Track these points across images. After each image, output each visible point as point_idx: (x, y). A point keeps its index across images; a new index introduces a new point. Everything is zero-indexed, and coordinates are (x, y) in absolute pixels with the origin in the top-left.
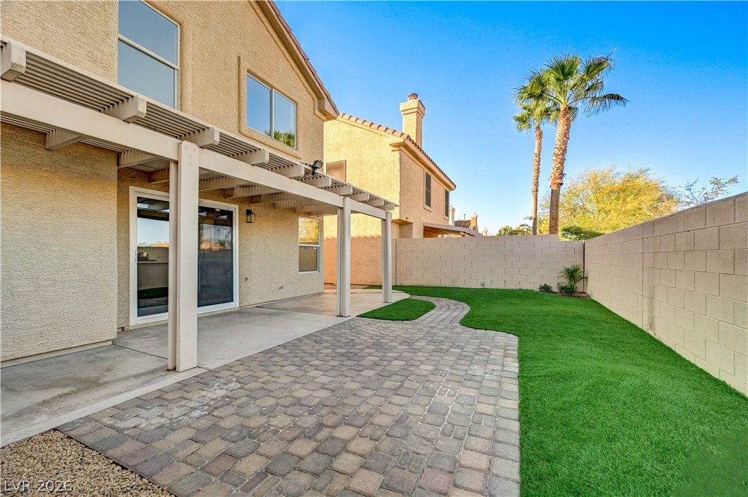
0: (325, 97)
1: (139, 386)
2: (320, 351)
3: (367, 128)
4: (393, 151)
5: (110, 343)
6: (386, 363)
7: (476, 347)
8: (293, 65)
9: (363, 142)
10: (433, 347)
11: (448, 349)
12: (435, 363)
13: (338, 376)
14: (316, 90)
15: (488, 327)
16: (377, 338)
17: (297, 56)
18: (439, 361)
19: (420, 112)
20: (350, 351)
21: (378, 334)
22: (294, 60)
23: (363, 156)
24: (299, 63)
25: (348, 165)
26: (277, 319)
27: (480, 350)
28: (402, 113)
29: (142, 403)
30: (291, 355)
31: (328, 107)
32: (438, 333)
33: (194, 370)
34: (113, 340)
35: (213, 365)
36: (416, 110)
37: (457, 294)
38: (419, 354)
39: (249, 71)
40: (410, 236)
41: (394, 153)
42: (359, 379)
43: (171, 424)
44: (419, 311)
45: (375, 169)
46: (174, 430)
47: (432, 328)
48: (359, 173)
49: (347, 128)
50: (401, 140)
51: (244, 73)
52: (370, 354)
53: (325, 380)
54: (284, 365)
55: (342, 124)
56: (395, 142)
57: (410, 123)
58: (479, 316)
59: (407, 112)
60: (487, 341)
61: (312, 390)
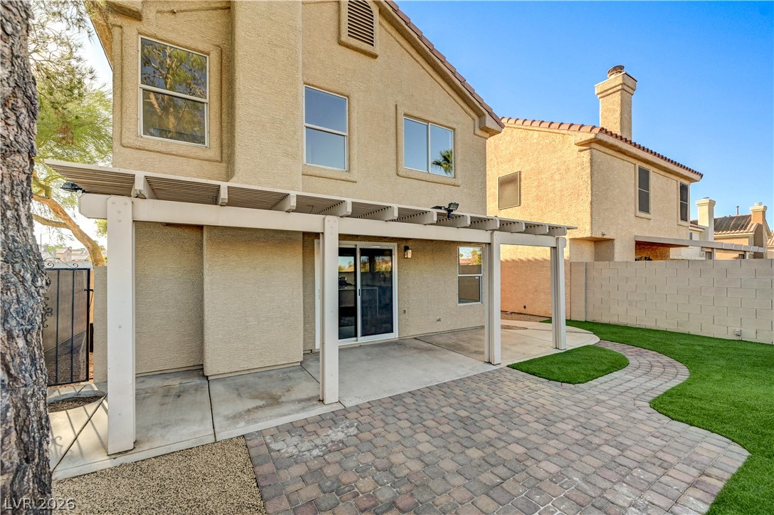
0: (486, 113)
1: (297, 412)
2: (442, 409)
3: (546, 130)
4: (581, 151)
5: (299, 364)
6: (502, 444)
7: (648, 452)
8: (449, 92)
9: (541, 147)
10: (578, 436)
11: (600, 445)
12: (564, 463)
13: (441, 447)
14: (475, 109)
15: (698, 420)
16: (513, 404)
17: (453, 82)
18: (573, 461)
19: (628, 88)
20: (472, 416)
21: (518, 398)
22: (451, 86)
23: (541, 164)
24: (455, 88)
25: (523, 176)
26: (425, 356)
27: (655, 461)
28: (599, 96)
29: (291, 429)
30: (414, 407)
31: (490, 123)
32: (602, 413)
33: (335, 405)
34: (301, 362)
35: (349, 403)
36: (620, 87)
37: (678, 346)
38: (553, 442)
39: (405, 115)
40: (610, 258)
41: (582, 153)
42: (460, 458)
43: (298, 456)
44: (596, 370)
45: (557, 177)
46: (297, 463)
47: (598, 402)
48: (536, 184)
49: (522, 134)
50: (592, 136)
51: (402, 118)
52: (491, 427)
53: (425, 448)
54: (402, 418)
55: (515, 131)
56: (583, 140)
57: (611, 106)
58: (692, 397)
59: (605, 94)
60: (679, 447)
61: (409, 458)
